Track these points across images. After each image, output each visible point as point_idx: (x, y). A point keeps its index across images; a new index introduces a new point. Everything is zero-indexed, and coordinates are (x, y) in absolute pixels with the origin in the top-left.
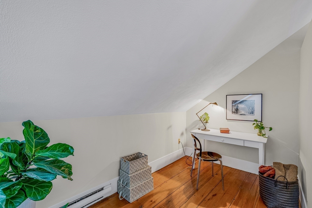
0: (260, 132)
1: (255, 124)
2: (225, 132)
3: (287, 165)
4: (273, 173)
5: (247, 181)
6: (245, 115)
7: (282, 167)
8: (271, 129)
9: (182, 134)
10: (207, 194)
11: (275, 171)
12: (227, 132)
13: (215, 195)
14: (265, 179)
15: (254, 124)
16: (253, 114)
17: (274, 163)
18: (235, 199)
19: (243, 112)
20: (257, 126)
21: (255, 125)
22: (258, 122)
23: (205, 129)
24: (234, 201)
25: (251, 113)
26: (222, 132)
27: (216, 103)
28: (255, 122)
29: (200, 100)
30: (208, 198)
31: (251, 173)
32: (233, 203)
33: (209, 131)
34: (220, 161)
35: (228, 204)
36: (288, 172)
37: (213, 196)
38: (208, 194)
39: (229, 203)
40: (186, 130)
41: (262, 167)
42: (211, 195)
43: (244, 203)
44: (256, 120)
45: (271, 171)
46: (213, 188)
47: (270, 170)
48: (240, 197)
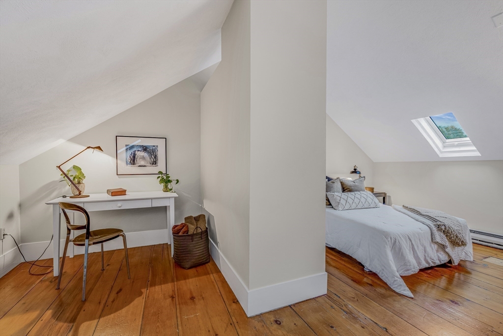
0: (166, 187)
1: (160, 177)
2: (119, 193)
3: (197, 217)
4: (187, 229)
5: (154, 255)
6: (145, 166)
7: (194, 221)
8: (178, 181)
9: (11, 216)
10: (107, 296)
11: (188, 226)
12: (123, 193)
13: (121, 290)
14: (181, 238)
15: (158, 177)
16: (155, 164)
17: (185, 218)
18: (150, 279)
19: (142, 163)
20: (162, 181)
21: (159, 179)
22: (163, 175)
23: (79, 195)
24: (149, 282)
25: (153, 164)
26: (113, 194)
27: (99, 148)
28: (160, 175)
29: (60, 142)
30: (111, 299)
31: (155, 245)
32: (149, 285)
33: (89, 196)
34: (123, 236)
35: (143, 290)
36: (199, 223)
37: (117, 293)
38: (109, 295)
39: (145, 288)
40: (20, 206)
41: (175, 227)
42: (113, 295)
43: (162, 278)
44: (160, 173)
45: (185, 228)
46: (112, 284)
47: (183, 227)
48: (154, 275)
